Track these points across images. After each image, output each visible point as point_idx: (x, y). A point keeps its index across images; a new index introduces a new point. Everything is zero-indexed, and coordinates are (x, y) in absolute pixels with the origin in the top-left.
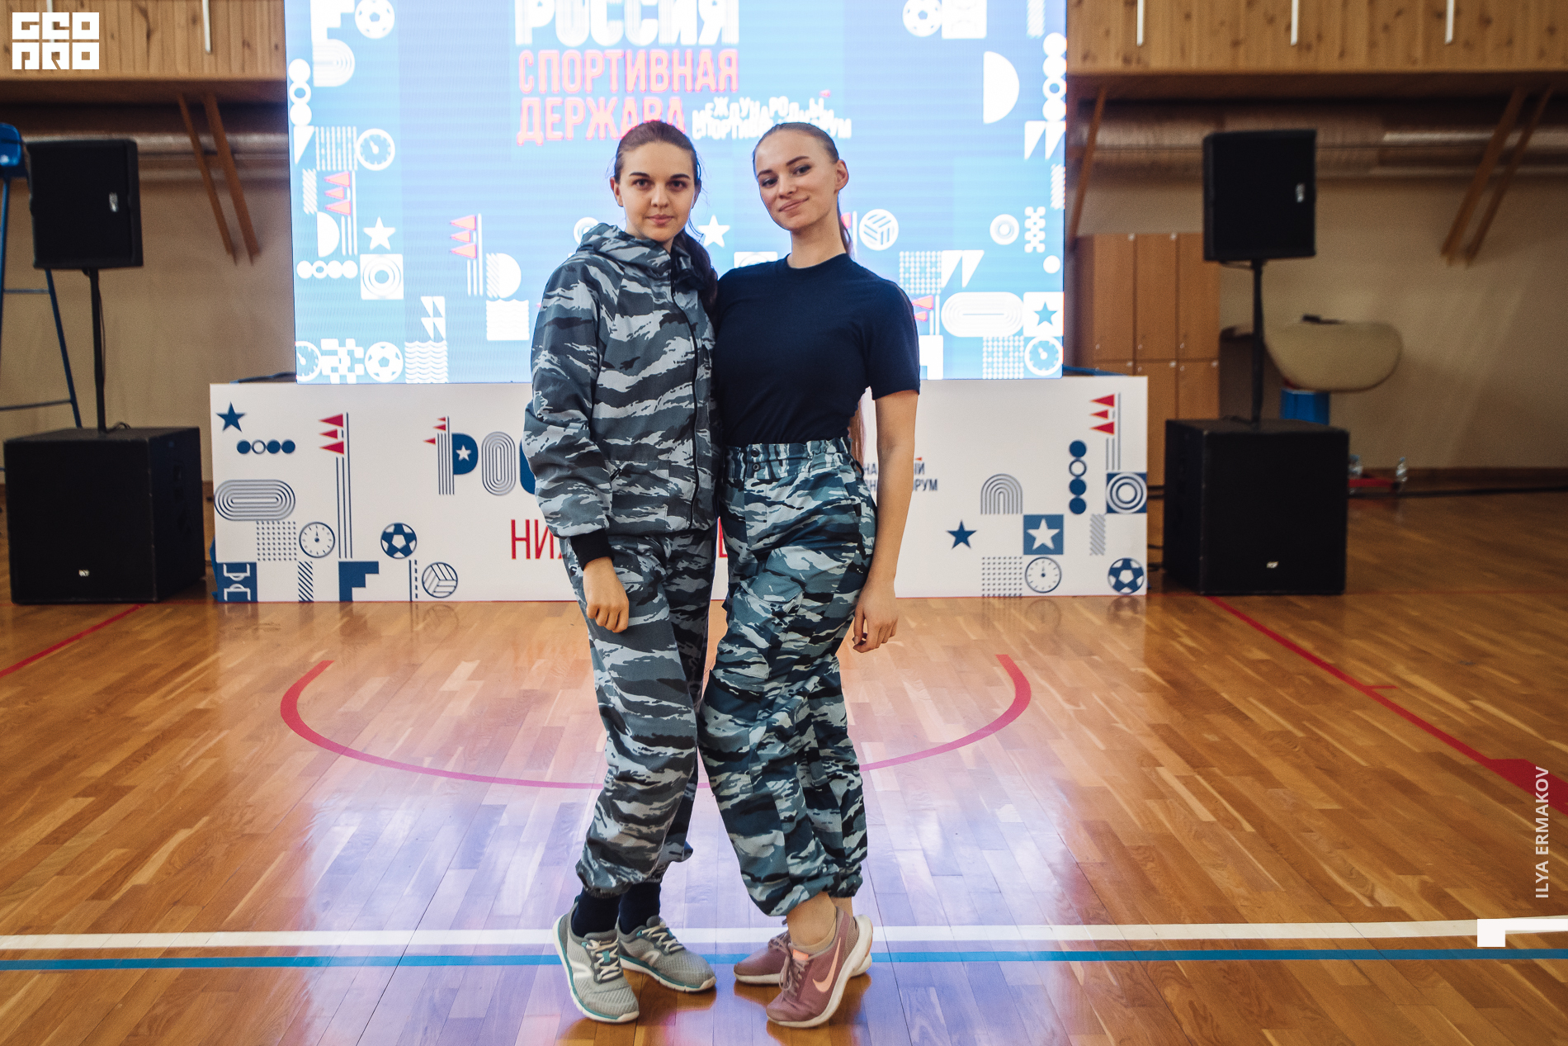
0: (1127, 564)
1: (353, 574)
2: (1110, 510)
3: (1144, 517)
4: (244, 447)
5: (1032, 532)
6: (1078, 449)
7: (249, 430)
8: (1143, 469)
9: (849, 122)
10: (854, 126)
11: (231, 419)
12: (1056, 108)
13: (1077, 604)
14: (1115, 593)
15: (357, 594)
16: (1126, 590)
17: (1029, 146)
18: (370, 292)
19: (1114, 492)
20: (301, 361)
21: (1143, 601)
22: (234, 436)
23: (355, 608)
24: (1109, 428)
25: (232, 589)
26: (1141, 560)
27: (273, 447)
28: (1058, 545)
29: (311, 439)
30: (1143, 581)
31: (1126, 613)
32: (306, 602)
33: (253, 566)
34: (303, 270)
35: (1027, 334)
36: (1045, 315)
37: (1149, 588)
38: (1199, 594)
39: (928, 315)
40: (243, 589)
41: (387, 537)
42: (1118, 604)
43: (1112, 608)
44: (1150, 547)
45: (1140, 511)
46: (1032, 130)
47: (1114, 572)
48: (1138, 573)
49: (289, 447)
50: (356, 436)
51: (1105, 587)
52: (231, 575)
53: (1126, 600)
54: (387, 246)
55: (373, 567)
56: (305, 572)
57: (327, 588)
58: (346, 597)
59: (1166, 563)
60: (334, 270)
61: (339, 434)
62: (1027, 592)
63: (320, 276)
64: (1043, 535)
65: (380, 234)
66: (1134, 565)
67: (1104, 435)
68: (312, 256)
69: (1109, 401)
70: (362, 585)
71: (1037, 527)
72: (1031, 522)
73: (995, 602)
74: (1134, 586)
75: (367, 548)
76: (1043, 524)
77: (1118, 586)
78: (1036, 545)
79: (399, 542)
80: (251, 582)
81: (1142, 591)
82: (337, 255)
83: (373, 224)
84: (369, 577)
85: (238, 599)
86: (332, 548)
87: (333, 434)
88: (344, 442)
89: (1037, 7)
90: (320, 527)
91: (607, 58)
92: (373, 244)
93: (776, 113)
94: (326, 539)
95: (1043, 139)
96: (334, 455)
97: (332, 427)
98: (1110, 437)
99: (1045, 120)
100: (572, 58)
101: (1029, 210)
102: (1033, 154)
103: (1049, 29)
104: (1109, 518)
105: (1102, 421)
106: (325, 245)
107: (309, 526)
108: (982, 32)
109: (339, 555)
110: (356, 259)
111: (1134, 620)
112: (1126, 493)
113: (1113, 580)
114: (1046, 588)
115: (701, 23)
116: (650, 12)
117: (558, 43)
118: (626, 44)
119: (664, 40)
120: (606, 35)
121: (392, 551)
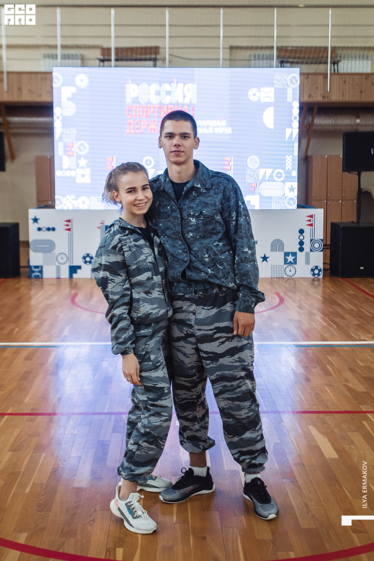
0: (316, 267)
1: (73, 269)
2: (311, 251)
3: (322, 253)
4: (39, 229)
5: (287, 257)
6: (301, 232)
7: (41, 224)
8: (322, 238)
9: (231, 128)
10: (233, 130)
11: (36, 220)
12: (296, 124)
13: (301, 280)
14: (312, 277)
15: (75, 276)
16: (316, 276)
17: (288, 135)
18: (79, 180)
19: (312, 245)
20: (57, 202)
21: (322, 280)
22: (36, 226)
23: (74, 280)
24: (311, 225)
25: (35, 274)
26: (321, 266)
27: (49, 229)
28: (295, 261)
29: (61, 227)
30: (321, 273)
31: (316, 283)
32: (58, 278)
33: (42, 267)
34: (58, 173)
35: (286, 195)
36: (292, 190)
37: (323, 276)
38: (338, 277)
39: (255, 189)
40: (38, 274)
41: (84, 258)
42: (314, 280)
43: (312, 282)
44: (324, 263)
45: (321, 251)
46: (288, 131)
47: (313, 270)
48: (320, 270)
49: (54, 229)
50: (75, 226)
51: (310, 275)
52: (35, 270)
53: (316, 279)
54: (85, 165)
55: (79, 267)
56: (58, 269)
57: (65, 273)
58: (71, 277)
59: (330, 269)
60: (68, 174)
61: (69, 225)
62: (285, 276)
63: (64, 175)
64: (290, 258)
65: (83, 162)
66: (319, 268)
67: (310, 227)
68: (61, 169)
69: (311, 216)
70: (76, 272)
71: (289, 256)
72: (287, 254)
73: (275, 279)
74: (319, 274)
75: (78, 261)
76: (290, 255)
77: (314, 274)
78: (288, 262)
79: (88, 259)
80: (41, 272)
81: (321, 276)
83: (80, 159)
84: (78, 271)
85: (37, 277)
86: (67, 261)
87: (68, 225)
88: (71, 228)
89: (290, 92)
90: (63, 255)
91: (154, 107)
92: (80, 165)
93: (208, 125)
94: (65, 258)
95: (292, 134)
96: (68, 232)
97: (67, 223)
98: (312, 228)
99: (292, 128)
100: (143, 107)
101: (287, 156)
102: (289, 138)
103: (294, 99)
104: (311, 253)
105: (309, 223)
106: (65, 166)
107: (59, 254)
108: (273, 100)
109: (69, 263)
110: (75, 170)
111: (319, 285)
112: (317, 245)
113: (312, 273)
114: (291, 275)
115: (184, 96)
116: (169, 93)
117: (139, 103)
118: (161, 103)
119: (173, 102)
120: (155, 100)
121: (86, 262)
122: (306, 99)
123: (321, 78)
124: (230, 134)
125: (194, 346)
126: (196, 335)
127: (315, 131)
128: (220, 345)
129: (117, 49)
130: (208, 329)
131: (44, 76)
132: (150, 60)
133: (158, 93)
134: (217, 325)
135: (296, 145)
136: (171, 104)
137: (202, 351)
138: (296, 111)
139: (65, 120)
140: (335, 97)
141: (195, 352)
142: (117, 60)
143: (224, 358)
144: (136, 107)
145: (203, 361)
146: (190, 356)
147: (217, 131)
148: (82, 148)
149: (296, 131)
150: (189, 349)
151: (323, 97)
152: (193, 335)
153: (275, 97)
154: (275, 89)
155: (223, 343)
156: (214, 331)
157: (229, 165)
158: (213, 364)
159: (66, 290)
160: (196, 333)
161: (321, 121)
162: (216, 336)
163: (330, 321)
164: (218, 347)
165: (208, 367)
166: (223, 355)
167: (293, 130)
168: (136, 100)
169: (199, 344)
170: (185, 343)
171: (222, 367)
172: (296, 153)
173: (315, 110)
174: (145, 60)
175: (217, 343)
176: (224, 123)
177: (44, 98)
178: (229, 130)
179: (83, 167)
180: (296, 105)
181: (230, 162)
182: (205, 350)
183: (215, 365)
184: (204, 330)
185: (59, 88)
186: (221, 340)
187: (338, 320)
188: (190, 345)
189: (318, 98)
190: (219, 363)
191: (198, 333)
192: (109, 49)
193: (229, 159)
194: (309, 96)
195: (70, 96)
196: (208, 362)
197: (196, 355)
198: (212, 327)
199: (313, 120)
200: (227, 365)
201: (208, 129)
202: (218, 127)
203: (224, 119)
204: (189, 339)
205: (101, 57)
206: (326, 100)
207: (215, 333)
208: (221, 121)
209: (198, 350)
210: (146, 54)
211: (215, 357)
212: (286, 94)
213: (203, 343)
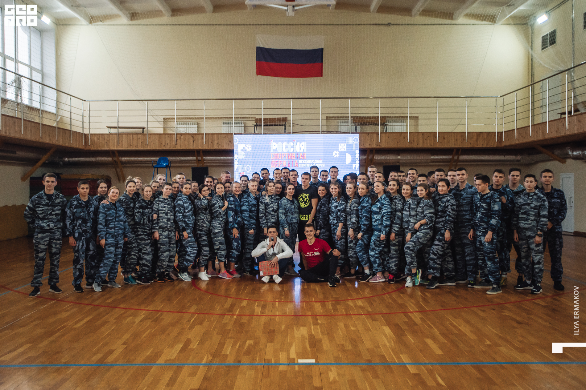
91: (285, 154)
115: (300, 149)
116: (292, 147)
118: (288, 152)
119: (295, 151)
120: (285, 151)
123: (375, 135)
129: (264, 119)
131: (225, 135)
132: (282, 125)
133: (287, 147)
136: (293, 152)
140: (384, 145)
142: (264, 126)
144: (276, 153)
151: (377, 145)
173: (374, 152)
174: (280, 125)
177: (226, 147)
189: (374, 146)
192: (260, 120)
199: (373, 157)
205: (255, 124)
206: (379, 147)
210: (280, 122)
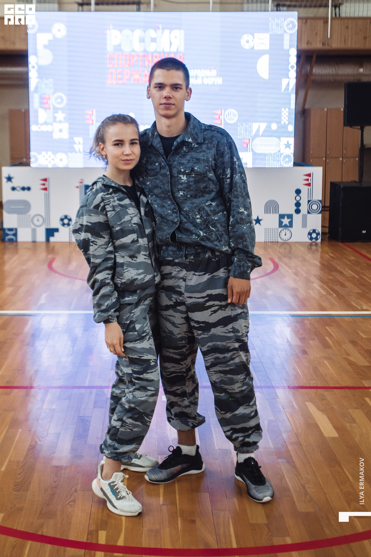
0: (314, 231)
1: (50, 232)
2: (309, 213)
3: (320, 215)
4: (13, 189)
5: (282, 220)
6: (298, 192)
7: (15, 183)
8: (320, 199)
9: (221, 79)
10: (223, 81)
11: (9, 179)
12: (293, 74)
13: (297, 244)
14: (310, 241)
15: (52, 239)
16: (314, 240)
17: (284, 86)
18: (56, 136)
19: (310, 207)
20: (32, 159)
21: (320, 245)
22: (10, 185)
23: (51, 244)
24: (309, 185)
25: (9, 237)
26: (319, 230)
27: (23, 189)
28: (291, 224)
29: (36, 186)
30: (320, 237)
31: (314, 247)
32: (34, 242)
33: (16, 229)
34: (33, 128)
35: (281, 152)
36: (288, 146)
37: (321, 240)
38: (338, 241)
39: (247, 145)
40: (12, 237)
41: (62, 220)
42: (311, 245)
43: (309, 247)
44: (322, 227)
45: (319, 213)
46: (285, 82)
47: (310, 234)
48: (318, 234)
49: (29, 189)
50: (52, 185)
51: (307, 239)
52: (9, 232)
53: (314, 244)
54: (63, 120)
55: (57, 230)
56: (34, 232)
57: (41, 237)
58: (48, 240)
59: (329, 232)
60: (45, 128)
61: (46, 184)
62: (280, 240)
63: (39, 130)
64: (286, 221)
65: (60, 116)
66: (317, 232)
67: (307, 187)
68: (37, 123)
69: (309, 175)
70: (53, 235)
71: (284, 218)
72: (282, 216)
73: (269, 244)
74: (316, 239)
75: (55, 224)
76: (286, 217)
77: (311, 239)
78: (283, 224)
79: (66, 221)
80: (15, 235)
81: (319, 241)
82: (46, 123)
83: (57, 113)
84: (56, 234)
85: (11, 240)
86: (43, 224)
87: (44, 184)
88: (48, 187)
89: (287, 38)
90: (39, 216)
91: (138, 56)
92: (58, 119)
93: (197, 75)
94: (41, 219)
95: (288, 84)
96: (44, 192)
97: (43, 182)
98: (309, 188)
99: (289, 78)
100: (126, 55)
101: (283, 109)
102: (285, 90)
103: (291, 46)
104: (309, 215)
105: (307, 182)
106: (41, 120)
107: (35, 216)
108: (268, 48)
109: (45, 226)
110: (52, 124)
111: (317, 250)
112: (315, 207)
113: (309, 237)
114: (287, 239)
115: (171, 44)
116: (154, 40)
117: (122, 50)
118: (145, 51)
119: (158, 50)
120: (138, 48)
121: (63, 225)
122: (304, 46)
123: (321, 23)
124: (220, 85)
125: (184, 316)
126: (186, 303)
127: (313, 81)
128: (212, 314)
130: (200, 296)
132: (133, 3)
133: (142, 40)
134: (209, 292)
135: (293, 96)
136: (156, 51)
137: (193, 320)
138: (293, 60)
139: (41, 69)
140: (336, 45)
141: (185, 322)
142: (97, 4)
143: (216, 328)
144: (118, 55)
145: (195, 331)
146: (180, 326)
147: (206, 81)
148: (59, 100)
149: (293, 82)
150: (178, 318)
151: (323, 44)
152: (183, 303)
153: (270, 44)
154: (270, 35)
155: (215, 312)
156: (206, 299)
157: (219, 118)
158: (204, 335)
159: (42, 254)
160: (186, 301)
161: (320, 71)
162: (208, 304)
163: (330, 289)
164: (210, 316)
165: (200, 337)
166: (215, 325)
167: (290, 80)
168: (118, 48)
169: (189, 313)
170: (174, 311)
171: (214, 338)
172: (293, 106)
173: (314, 59)
174: (128, 3)
175: (209, 311)
176: (214, 72)
178: (219, 81)
179: (60, 122)
180: (293, 53)
181: (221, 116)
182: (196, 319)
183: (206, 336)
184: (195, 298)
185: (35, 34)
186: (213, 309)
187: (337, 288)
188: (180, 314)
189: (318, 45)
190: (211, 333)
191: (189, 301)
193: (219, 112)
194: (307, 43)
195: (46, 43)
196: (200, 332)
197: (186, 325)
198: (204, 294)
199: (311, 70)
200: (219, 336)
201: (196, 79)
202: (207, 77)
203: (214, 69)
204: (178, 308)
205: (80, 1)
206: (326, 47)
207: (207, 301)
208: (210, 71)
209: (188, 319)
211: (207, 327)
212: (283, 40)
213: (194, 312)
